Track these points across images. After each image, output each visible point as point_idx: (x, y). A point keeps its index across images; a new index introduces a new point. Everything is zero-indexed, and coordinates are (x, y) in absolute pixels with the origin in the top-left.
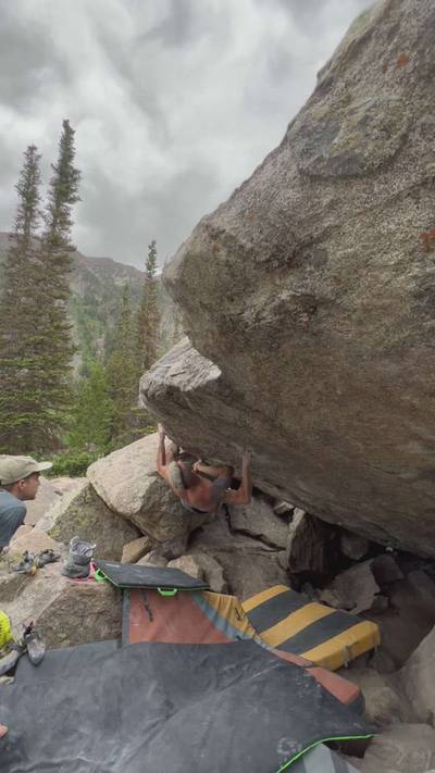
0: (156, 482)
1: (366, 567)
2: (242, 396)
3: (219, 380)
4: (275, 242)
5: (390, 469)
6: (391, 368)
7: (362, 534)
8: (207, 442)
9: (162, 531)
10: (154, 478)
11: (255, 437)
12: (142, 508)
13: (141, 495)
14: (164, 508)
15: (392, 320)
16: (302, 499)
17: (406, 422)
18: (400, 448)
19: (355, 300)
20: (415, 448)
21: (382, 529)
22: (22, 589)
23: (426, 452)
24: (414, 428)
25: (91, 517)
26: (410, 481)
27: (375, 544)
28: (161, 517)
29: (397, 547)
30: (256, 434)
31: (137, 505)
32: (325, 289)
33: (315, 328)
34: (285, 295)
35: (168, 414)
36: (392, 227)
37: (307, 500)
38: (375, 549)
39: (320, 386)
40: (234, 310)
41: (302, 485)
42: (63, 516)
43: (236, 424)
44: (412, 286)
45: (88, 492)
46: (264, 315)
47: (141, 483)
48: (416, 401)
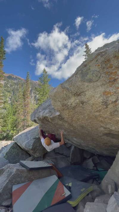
0: (35, 141)
1: (91, 160)
2: (64, 119)
3: (59, 115)
4: (76, 91)
5: (97, 134)
6: (98, 114)
7: (89, 151)
8: (52, 129)
9: (37, 154)
10: (35, 140)
11: (65, 128)
12: (32, 148)
13: (32, 144)
14: (38, 148)
15: (98, 106)
16: (74, 143)
17: (100, 124)
18: (99, 129)
19: (91, 102)
20: (102, 129)
21: (94, 149)
22: (3, 172)
23: (104, 130)
24: (102, 125)
25: (16, 152)
26: (101, 136)
27: (93, 153)
28: (37, 151)
29: (98, 154)
30: (65, 127)
31: (31, 147)
32: (85, 100)
33: (83, 107)
34: (77, 101)
35: (43, 123)
36: (98, 91)
37: (76, 143)
38: (92, 155)
39: (82, 116)
40: (66, 102)
41: (75, 139)
42: (8, 152)
43: (61, 125)
44: (101, 101)
45: (15, 145)
46: (73, 104)
47: (31, 141)
48: (102, 120)
